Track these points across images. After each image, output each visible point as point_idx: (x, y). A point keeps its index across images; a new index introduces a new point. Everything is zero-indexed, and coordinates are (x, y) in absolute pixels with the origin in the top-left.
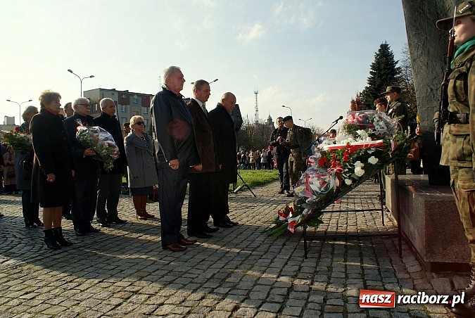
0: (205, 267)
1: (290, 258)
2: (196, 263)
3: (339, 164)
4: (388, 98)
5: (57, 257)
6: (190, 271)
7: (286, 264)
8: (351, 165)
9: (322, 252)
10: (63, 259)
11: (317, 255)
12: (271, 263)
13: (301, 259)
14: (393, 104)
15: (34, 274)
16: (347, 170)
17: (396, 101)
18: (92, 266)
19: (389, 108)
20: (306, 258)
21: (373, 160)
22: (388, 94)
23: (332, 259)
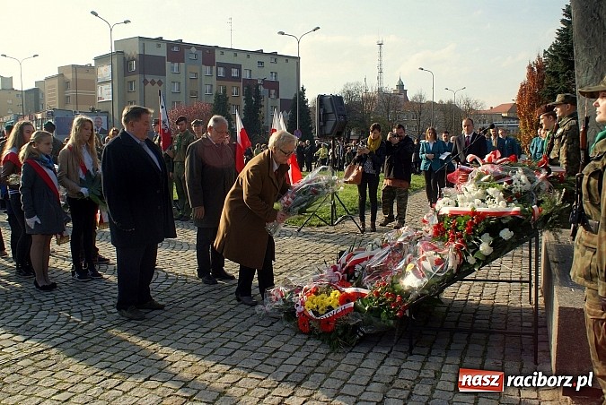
0: (277, 362)
1: (389, 353)
2: (267, 355)
3: (461, 236)
4: (558, 111)
5: (90, 335)
6: (259, 368)
7: (383, 362)
8: (476, 240)
9: (434, 346)
10: (97, 340)
11: (427, 349)
12: (363, 360)
13: (404, 356)
14: (565, 120)
15: (64, 362)
16: (471, 244)
17: (569, 116)
18: (135, 353)
19: (558, 127)
20: (411, 354)
21: (506, 234)
22: (558, 105)
23: (445, 358)
